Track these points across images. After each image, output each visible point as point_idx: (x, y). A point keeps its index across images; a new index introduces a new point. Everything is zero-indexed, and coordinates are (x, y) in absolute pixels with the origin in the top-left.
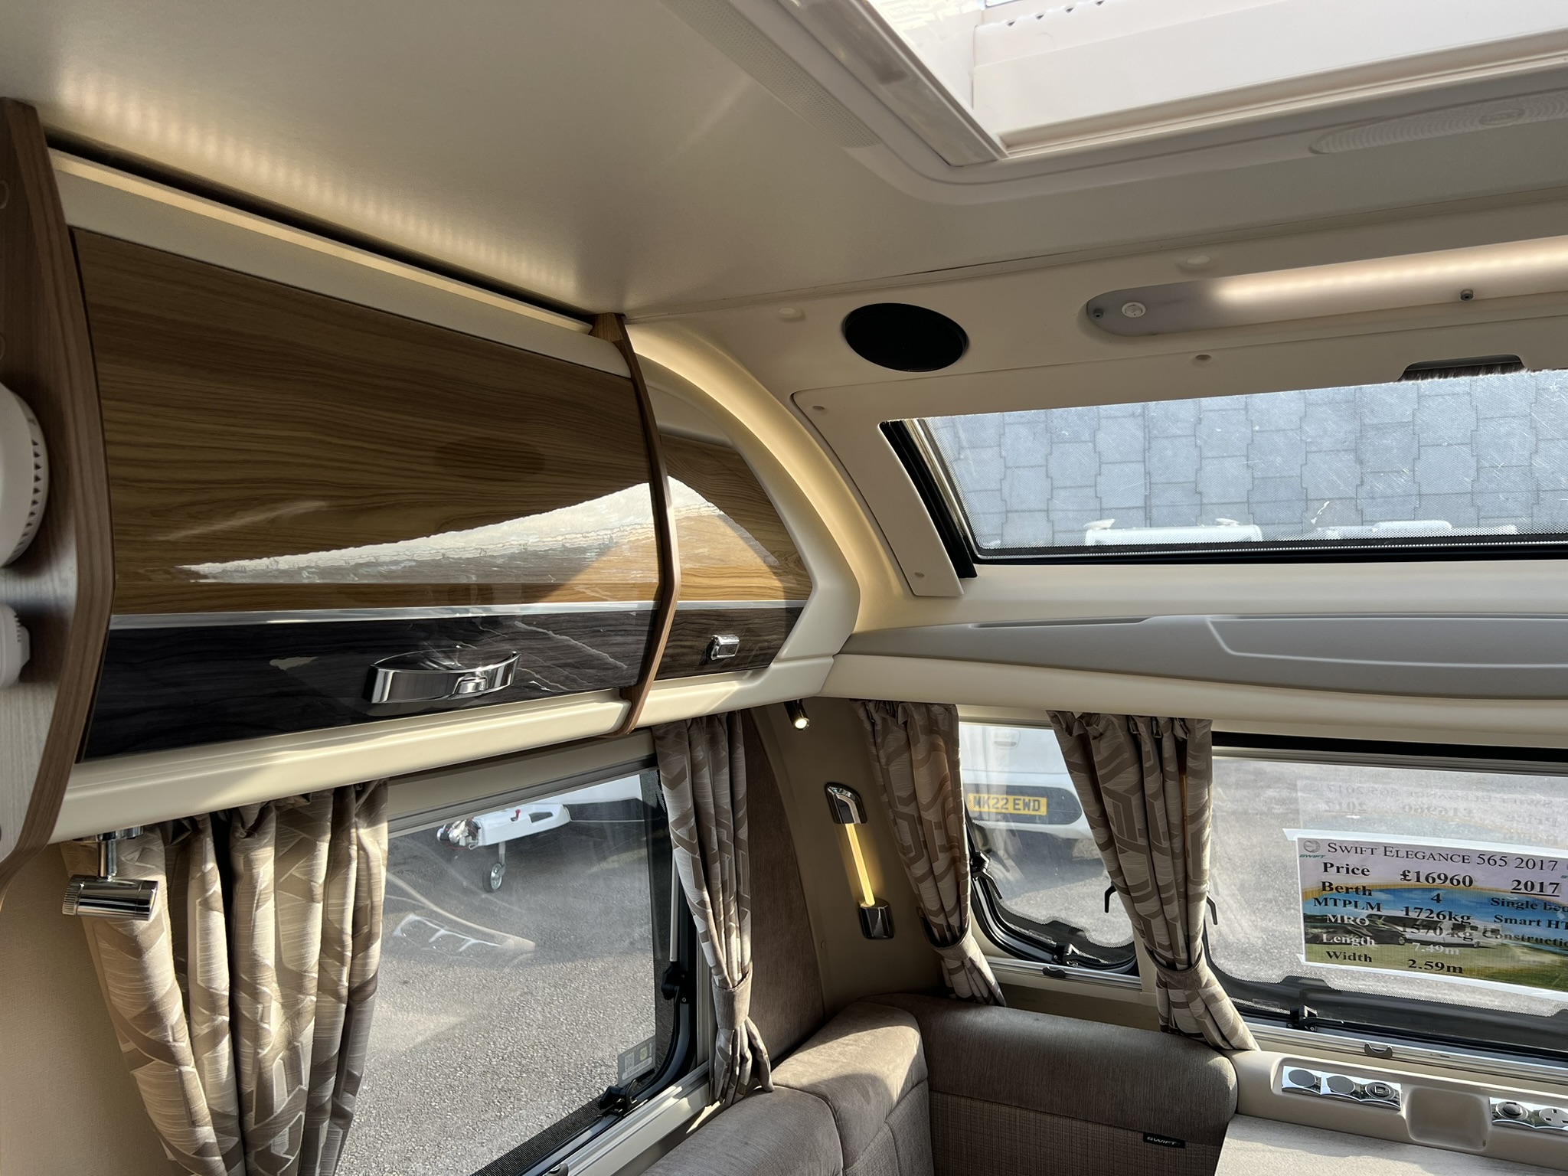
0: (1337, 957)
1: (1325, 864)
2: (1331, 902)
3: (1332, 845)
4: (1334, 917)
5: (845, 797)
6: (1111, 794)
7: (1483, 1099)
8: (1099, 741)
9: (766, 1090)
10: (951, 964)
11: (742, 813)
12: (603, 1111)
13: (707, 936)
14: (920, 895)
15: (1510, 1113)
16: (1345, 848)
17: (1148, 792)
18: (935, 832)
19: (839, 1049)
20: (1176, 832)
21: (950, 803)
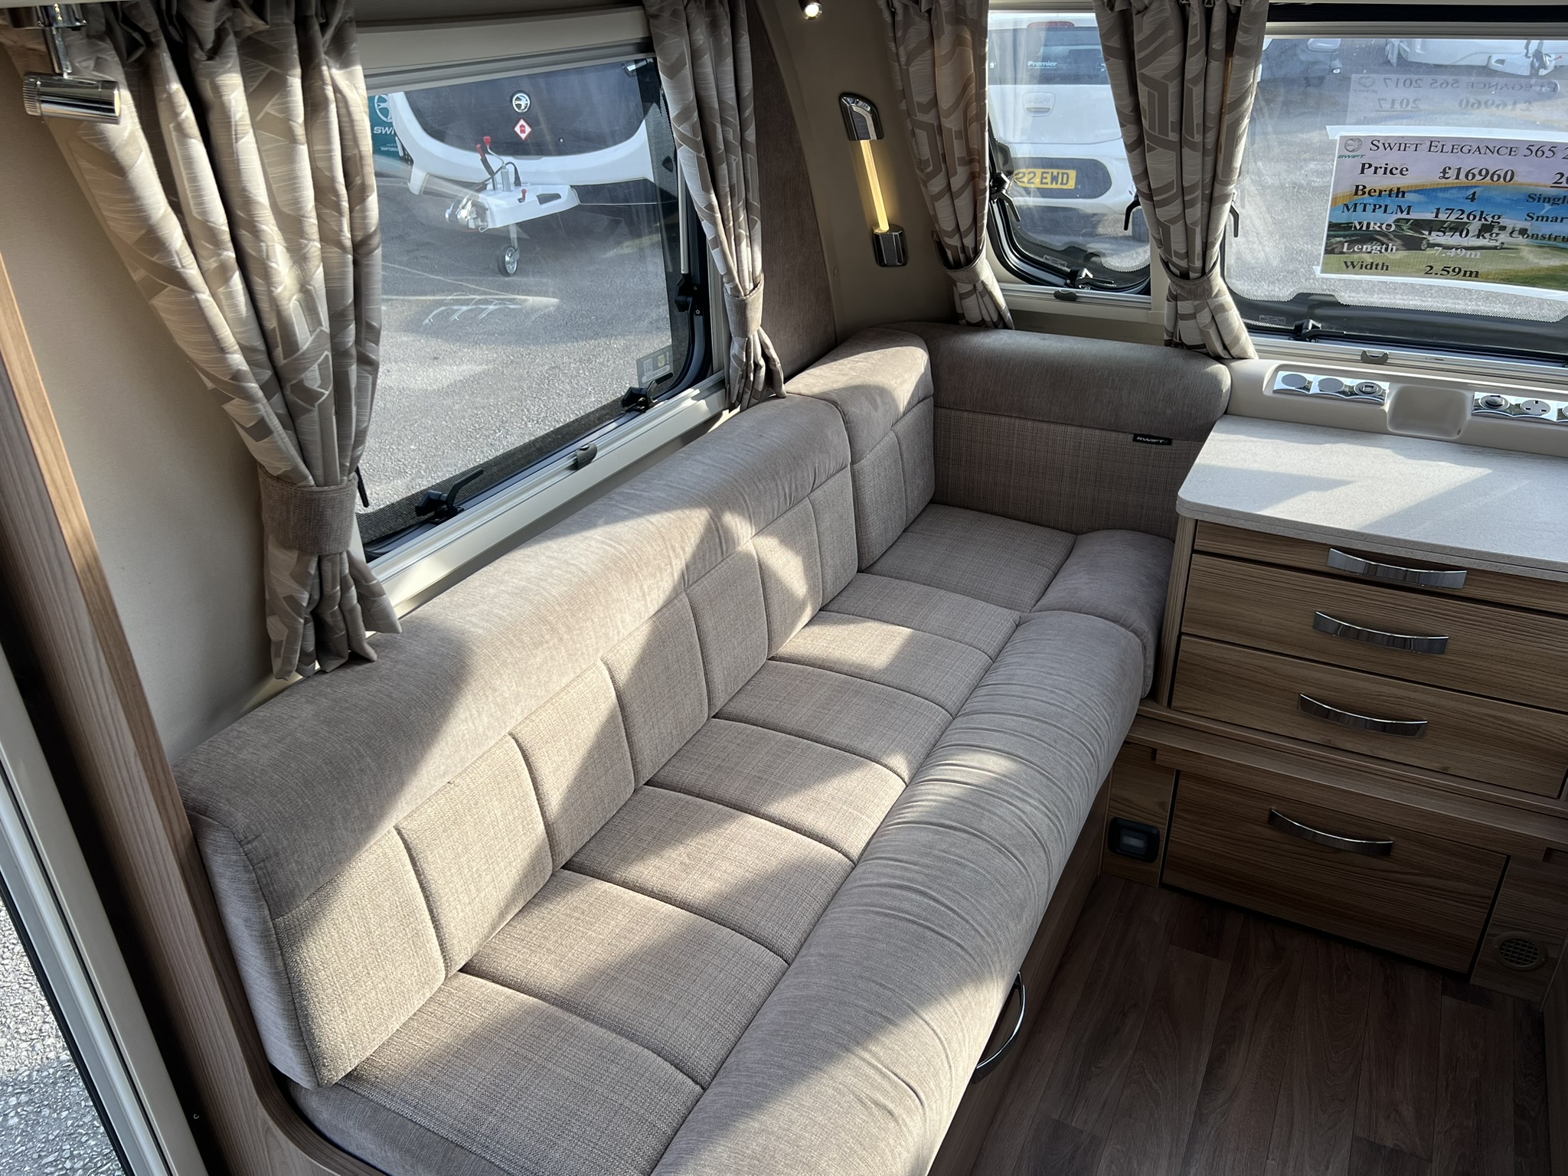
0: (1354, 267)
1: (1364, 165)
2: (1360, 208)
3: (1374, 143)
4: (1360, 223)
5: (860, 109)
6: (1148, 81)
7: (1468, 394)
8: (1143, 16)
9: (780, 396)
10: (963, 288)
11: (749, 112)
12: (626, 408)
13: (717, 241)
14: (935, 215)
15: (1492, 405)
16: (1388, 145)
17: (1188, 76)
18: (955, 141)
19: (849, 366)
20: (1211, 124)
21: (973, 111)
